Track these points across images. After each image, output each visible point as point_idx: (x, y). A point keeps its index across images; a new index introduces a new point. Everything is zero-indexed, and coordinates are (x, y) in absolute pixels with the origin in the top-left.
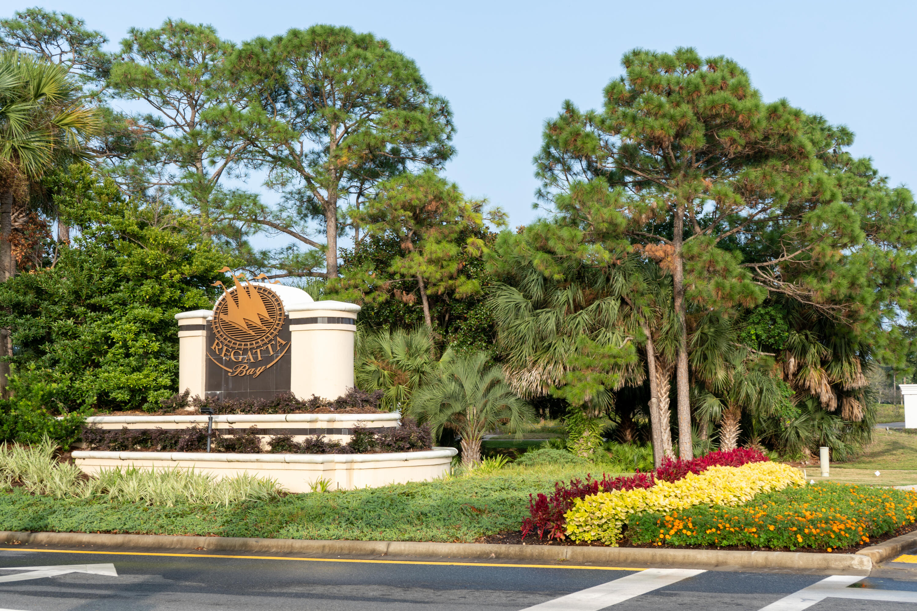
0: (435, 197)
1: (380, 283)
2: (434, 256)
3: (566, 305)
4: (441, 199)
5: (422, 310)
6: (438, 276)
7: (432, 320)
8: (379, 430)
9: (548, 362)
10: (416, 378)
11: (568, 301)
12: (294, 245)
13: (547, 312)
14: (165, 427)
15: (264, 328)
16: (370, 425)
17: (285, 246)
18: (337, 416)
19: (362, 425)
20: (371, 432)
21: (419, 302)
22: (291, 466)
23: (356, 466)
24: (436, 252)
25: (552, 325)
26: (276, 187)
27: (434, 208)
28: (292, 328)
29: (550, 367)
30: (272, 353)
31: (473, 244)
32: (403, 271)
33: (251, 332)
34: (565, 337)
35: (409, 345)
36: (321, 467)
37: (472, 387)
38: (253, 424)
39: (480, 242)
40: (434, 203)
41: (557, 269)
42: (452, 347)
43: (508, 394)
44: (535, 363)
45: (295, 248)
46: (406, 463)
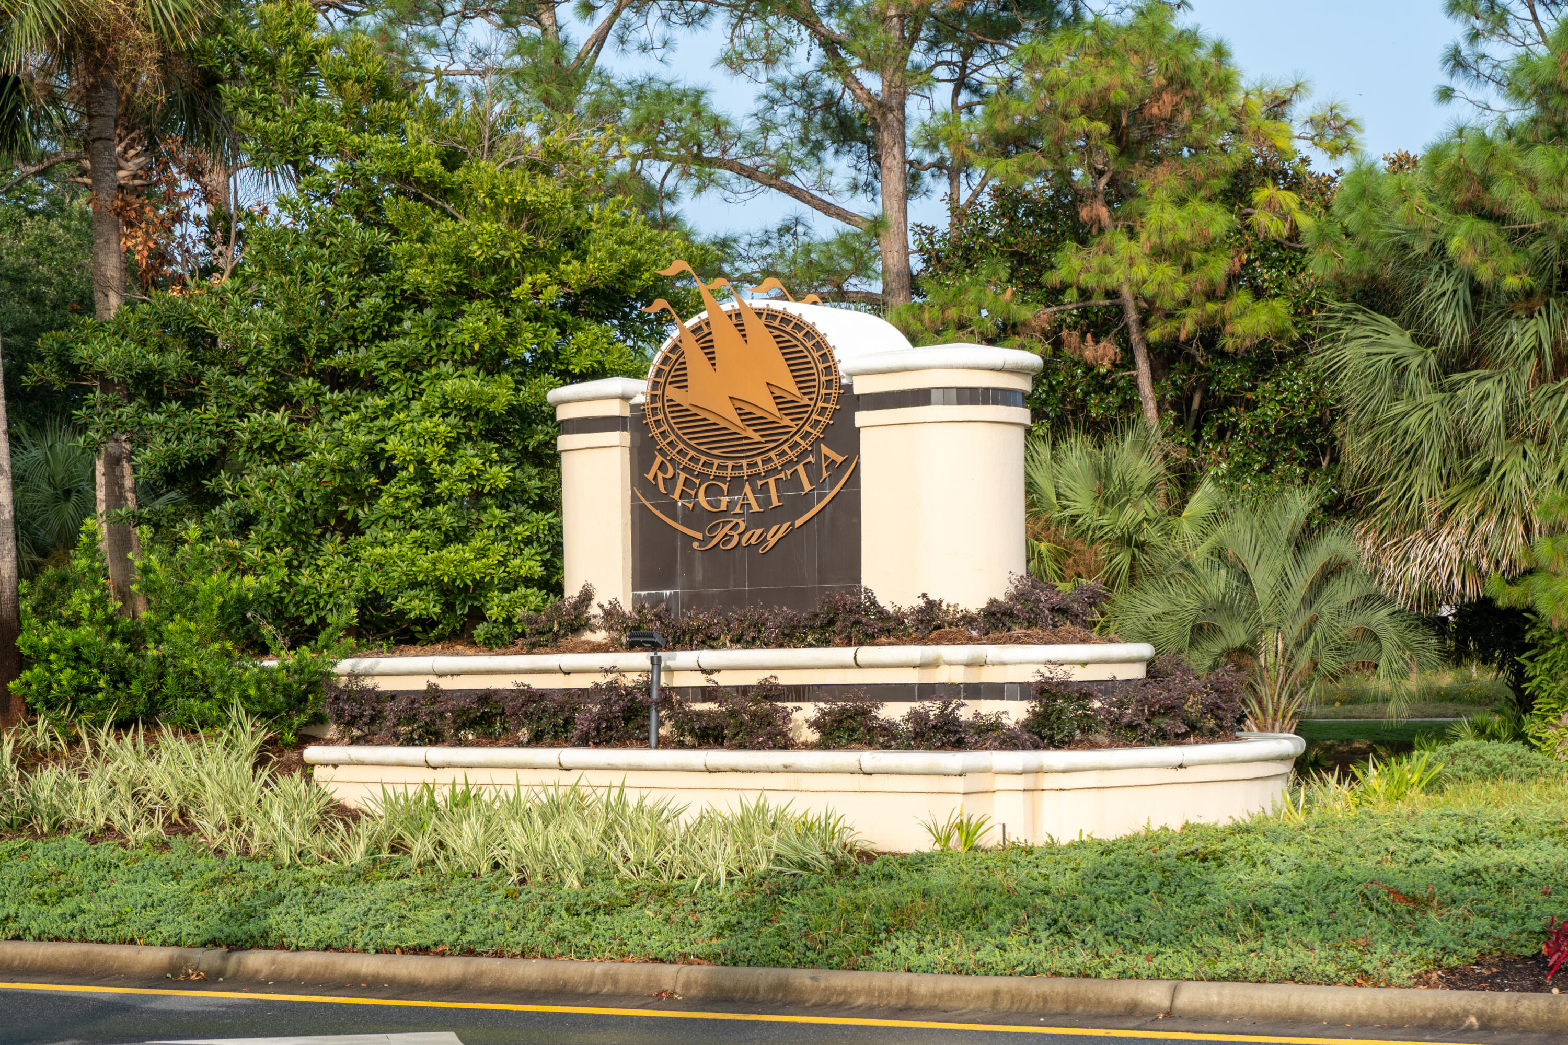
0: (1171, 80)
1: (1025, 313)
2: (1169, 238)
3: (1534, 360)
4: (1185, 85)
5: (1133, 384)
6: (1180, 290)
7: (1160, 409)
8: (1106, 687)
9: (1482, 514)
10: (1123, 559)
11: (1538, 350)
12: (797, 221)
13: (1480, 380)
14: (538, 683)
15: (786, 421)
16: (1079, 675)
17: (774, 223)
18: (991, 651)
19: (1059, 674)
20: (1085, 691)
21: (1128, 362)
22: (877, 782)
23: (1048, 781)
24: (1174, 227)
25: (1494, 409)
26: (750, 68)
27: (1167, 111)
28: (862, 418)
29: (1488, 525)
30: (807, 487)
31: (1269, 204)
32: (1087, 280)
33: (750, 432)
34: (1529, 445)
35: (1102, 475)
36: (959, 784)
37: (1272, 581)
38: (767, 674)
39: (1289, 199)
40: (1166, 97)
41: (1511, 260)
42: (1215, 479)
43: (1370, 600)
44: (1444, 517)
45: (800, 229)
46: (1180, 775)
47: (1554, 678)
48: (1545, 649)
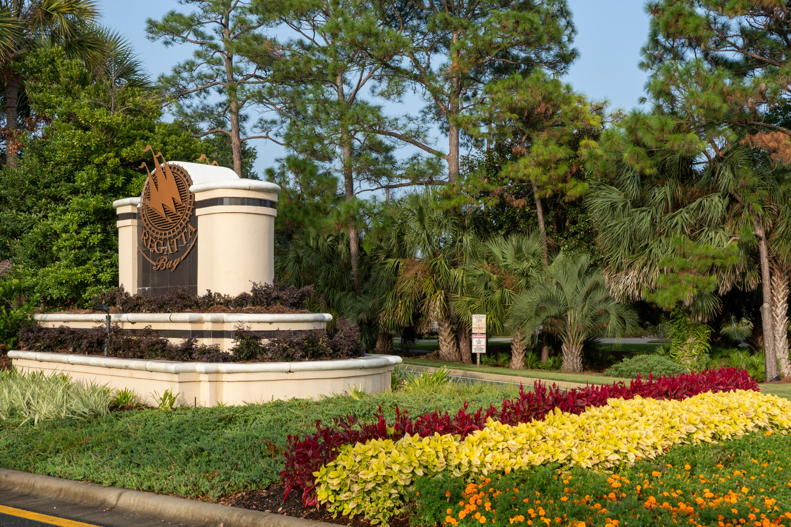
0: (544, 98)
1: (491, 188)
2: (541, 158)
3: (664, 203)
4: (550, 100)
5: (537, 216)
6: (544, 178)
7: (547, 223)
9: (645, 264)
10: (523, 282)
11: (665, 199)
12: (419, 155)
13: (642, 211)
14: (72, 326)
15: (179, 214)
17: (411, 155)
18: (225, 316)
21: (533, 205)
22: (154, 375)
23: (225, 377)
24: (542, 154)
25: (646, 224)
27: (543, 110)
28: (198, 211)
29: (646, 269)
30: (185, 243)
31: (586, 146)
32: (512, 175)
33: (169, 219)
34: (663, 238)
35: (518, 250)
36: (176, 378)
37: (572, 290)
38: (147, 324)
39: (592, 143)
40: (543, 105)
41: (649, 163)
42: (564, 251)
43: (607, 299)
44: (630, 266)
45: (419, 158)
47: (680, 331)
48: (677, 319)
